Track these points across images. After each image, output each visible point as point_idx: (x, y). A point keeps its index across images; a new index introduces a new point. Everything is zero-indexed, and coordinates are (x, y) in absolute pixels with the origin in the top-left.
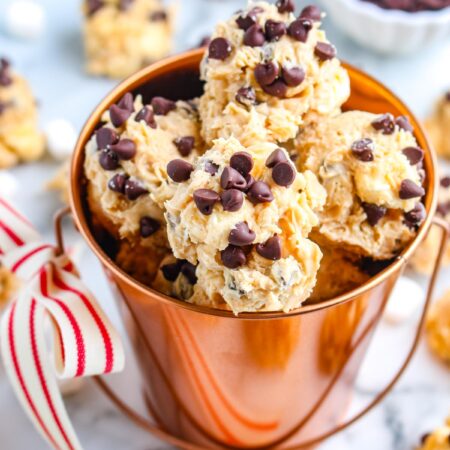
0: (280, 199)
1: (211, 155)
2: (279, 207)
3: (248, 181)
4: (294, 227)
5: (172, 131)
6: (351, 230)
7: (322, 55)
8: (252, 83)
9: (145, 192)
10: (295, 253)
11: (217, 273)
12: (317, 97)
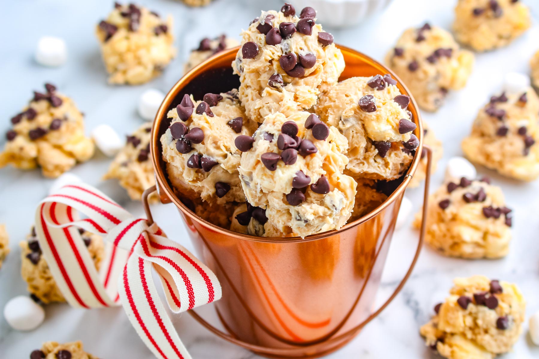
0: (321, 149)
1: (266, 128)
2: (322, 156)
3: (297, 141)
4: (333, 168)
5: (225, 116)
6: (368, 163)
7: (324, 42)
8: (278, 71)
9: (216, 164)
10: (338, 185)
11: (284, 212)
12: (325, 72)
